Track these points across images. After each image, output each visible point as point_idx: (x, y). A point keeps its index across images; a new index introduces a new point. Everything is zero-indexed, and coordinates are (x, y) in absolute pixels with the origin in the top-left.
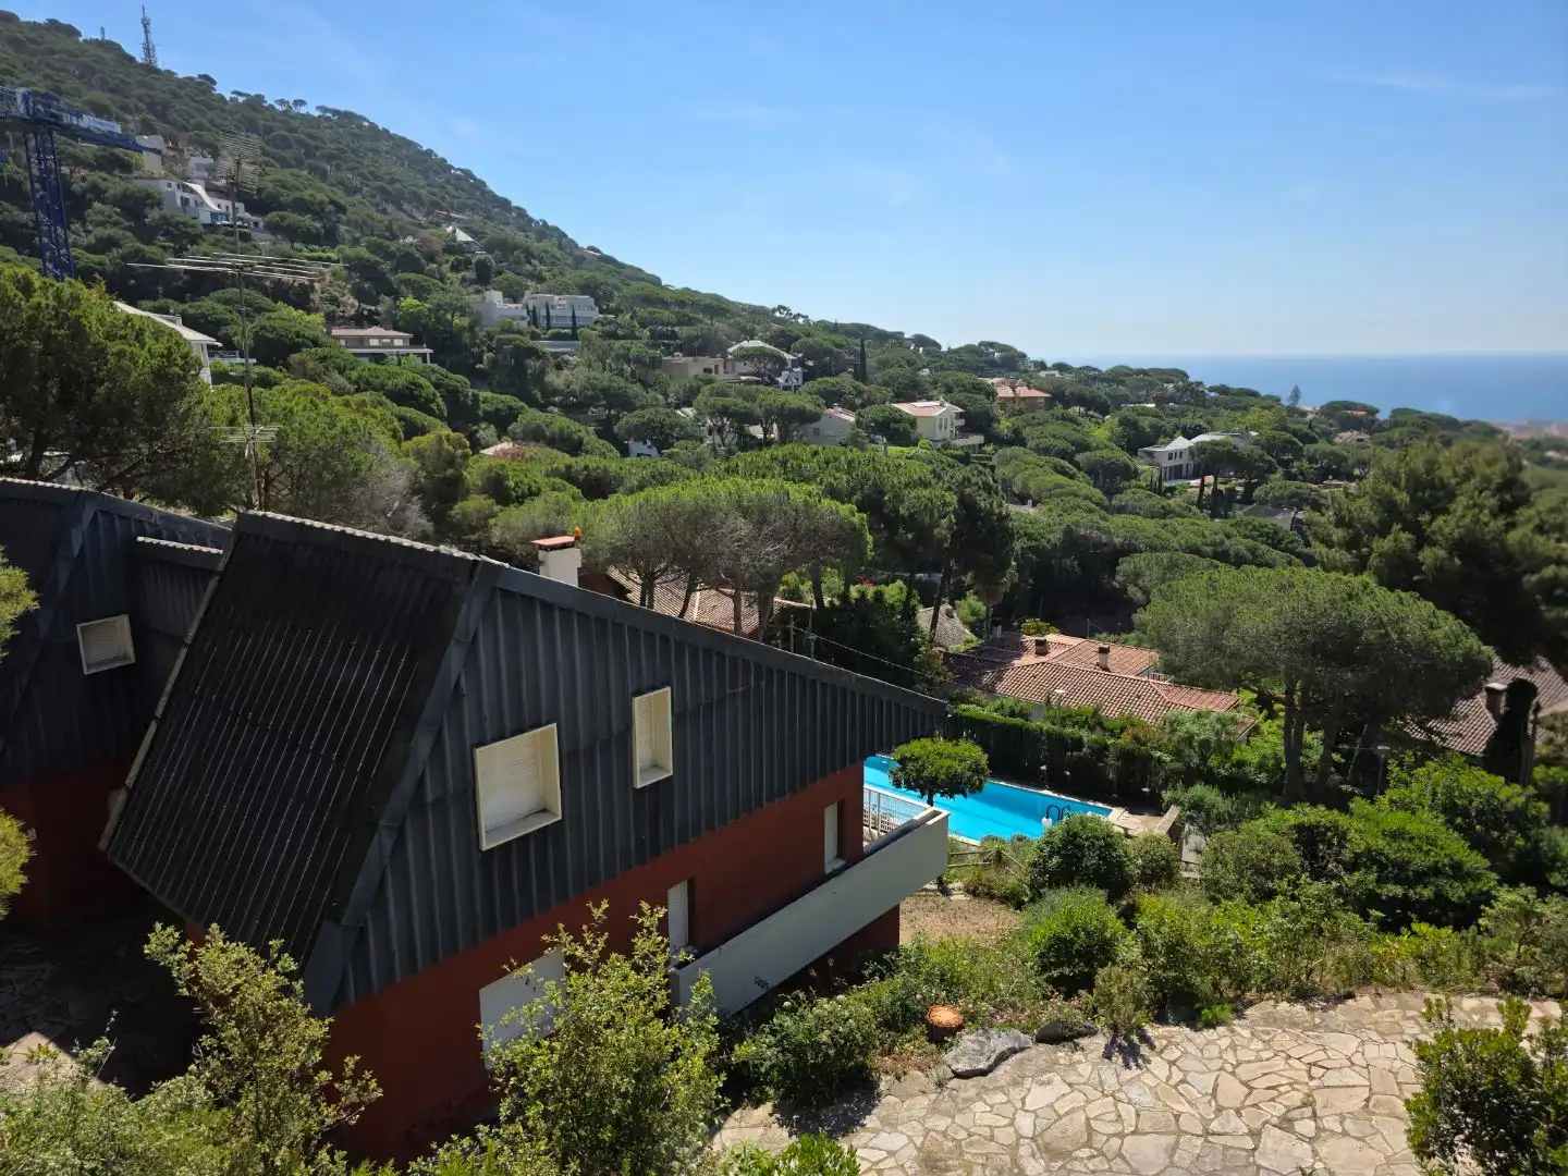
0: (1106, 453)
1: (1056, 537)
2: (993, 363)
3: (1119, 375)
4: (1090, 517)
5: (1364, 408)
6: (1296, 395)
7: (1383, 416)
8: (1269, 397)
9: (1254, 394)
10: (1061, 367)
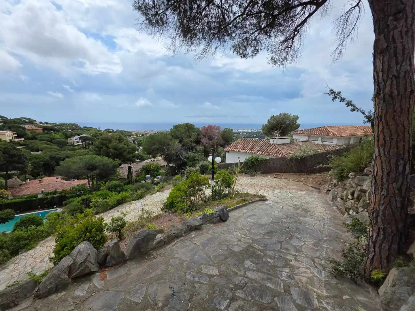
0: (59, 139)
1: (47, 158)
2: (26, 122)
3: (62, 125)
4: (56, 152)
5: (112, 130)
6: (99, 128)
7: (115, 131)
8: (94, 128)
9: (92, 128)
10: (47, 123)
